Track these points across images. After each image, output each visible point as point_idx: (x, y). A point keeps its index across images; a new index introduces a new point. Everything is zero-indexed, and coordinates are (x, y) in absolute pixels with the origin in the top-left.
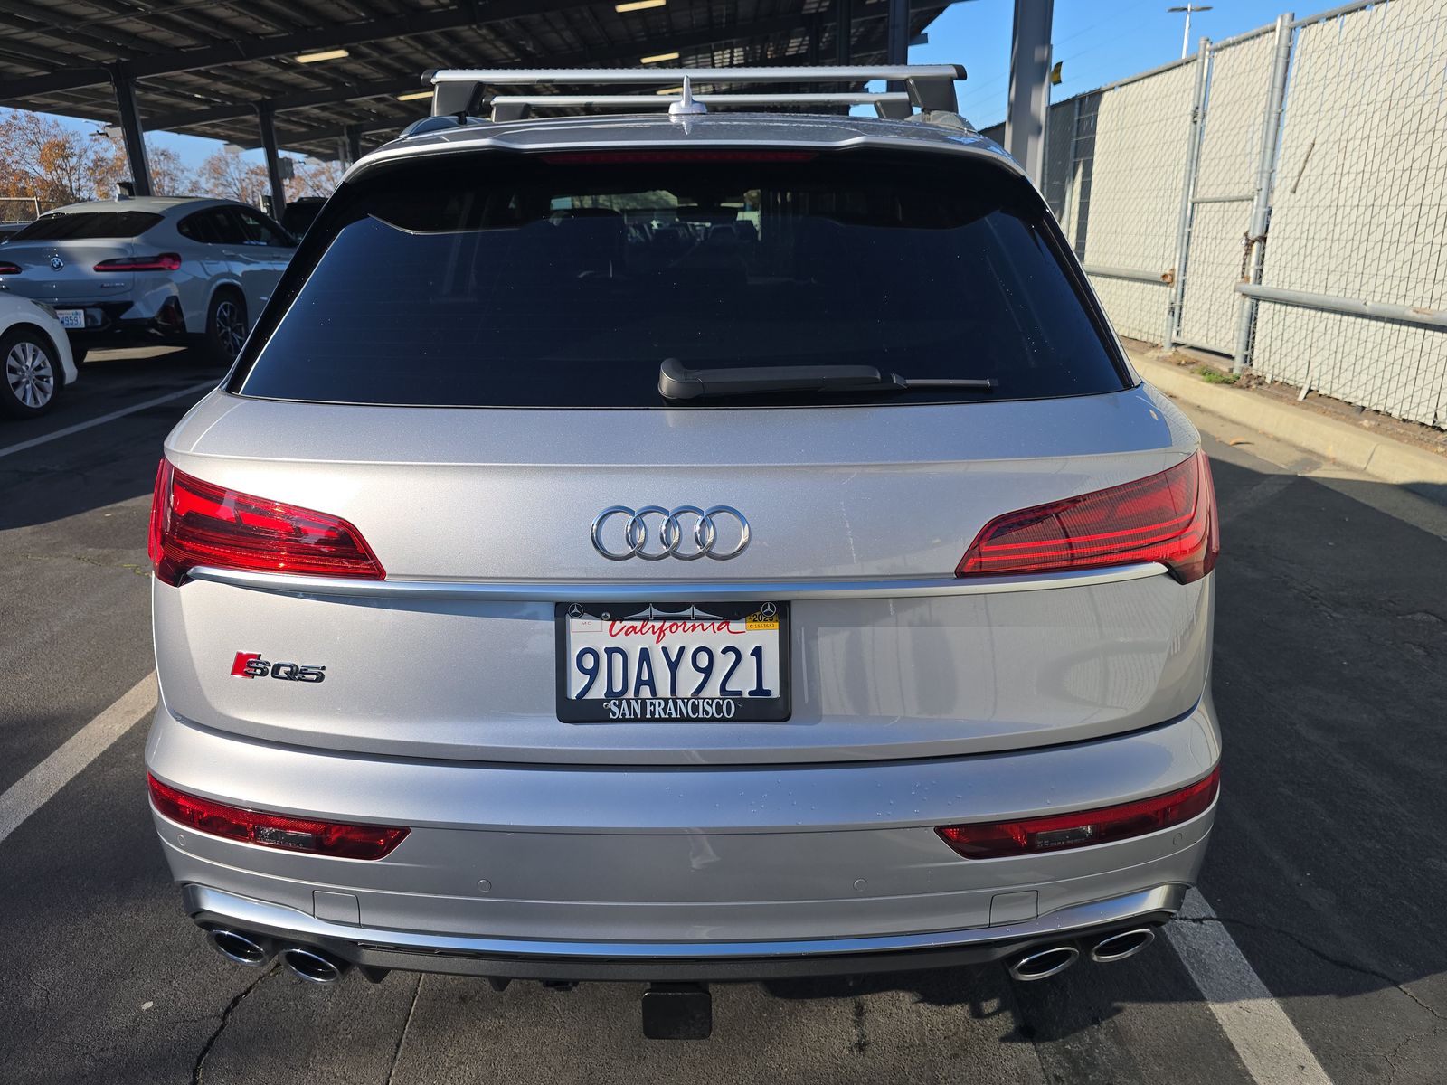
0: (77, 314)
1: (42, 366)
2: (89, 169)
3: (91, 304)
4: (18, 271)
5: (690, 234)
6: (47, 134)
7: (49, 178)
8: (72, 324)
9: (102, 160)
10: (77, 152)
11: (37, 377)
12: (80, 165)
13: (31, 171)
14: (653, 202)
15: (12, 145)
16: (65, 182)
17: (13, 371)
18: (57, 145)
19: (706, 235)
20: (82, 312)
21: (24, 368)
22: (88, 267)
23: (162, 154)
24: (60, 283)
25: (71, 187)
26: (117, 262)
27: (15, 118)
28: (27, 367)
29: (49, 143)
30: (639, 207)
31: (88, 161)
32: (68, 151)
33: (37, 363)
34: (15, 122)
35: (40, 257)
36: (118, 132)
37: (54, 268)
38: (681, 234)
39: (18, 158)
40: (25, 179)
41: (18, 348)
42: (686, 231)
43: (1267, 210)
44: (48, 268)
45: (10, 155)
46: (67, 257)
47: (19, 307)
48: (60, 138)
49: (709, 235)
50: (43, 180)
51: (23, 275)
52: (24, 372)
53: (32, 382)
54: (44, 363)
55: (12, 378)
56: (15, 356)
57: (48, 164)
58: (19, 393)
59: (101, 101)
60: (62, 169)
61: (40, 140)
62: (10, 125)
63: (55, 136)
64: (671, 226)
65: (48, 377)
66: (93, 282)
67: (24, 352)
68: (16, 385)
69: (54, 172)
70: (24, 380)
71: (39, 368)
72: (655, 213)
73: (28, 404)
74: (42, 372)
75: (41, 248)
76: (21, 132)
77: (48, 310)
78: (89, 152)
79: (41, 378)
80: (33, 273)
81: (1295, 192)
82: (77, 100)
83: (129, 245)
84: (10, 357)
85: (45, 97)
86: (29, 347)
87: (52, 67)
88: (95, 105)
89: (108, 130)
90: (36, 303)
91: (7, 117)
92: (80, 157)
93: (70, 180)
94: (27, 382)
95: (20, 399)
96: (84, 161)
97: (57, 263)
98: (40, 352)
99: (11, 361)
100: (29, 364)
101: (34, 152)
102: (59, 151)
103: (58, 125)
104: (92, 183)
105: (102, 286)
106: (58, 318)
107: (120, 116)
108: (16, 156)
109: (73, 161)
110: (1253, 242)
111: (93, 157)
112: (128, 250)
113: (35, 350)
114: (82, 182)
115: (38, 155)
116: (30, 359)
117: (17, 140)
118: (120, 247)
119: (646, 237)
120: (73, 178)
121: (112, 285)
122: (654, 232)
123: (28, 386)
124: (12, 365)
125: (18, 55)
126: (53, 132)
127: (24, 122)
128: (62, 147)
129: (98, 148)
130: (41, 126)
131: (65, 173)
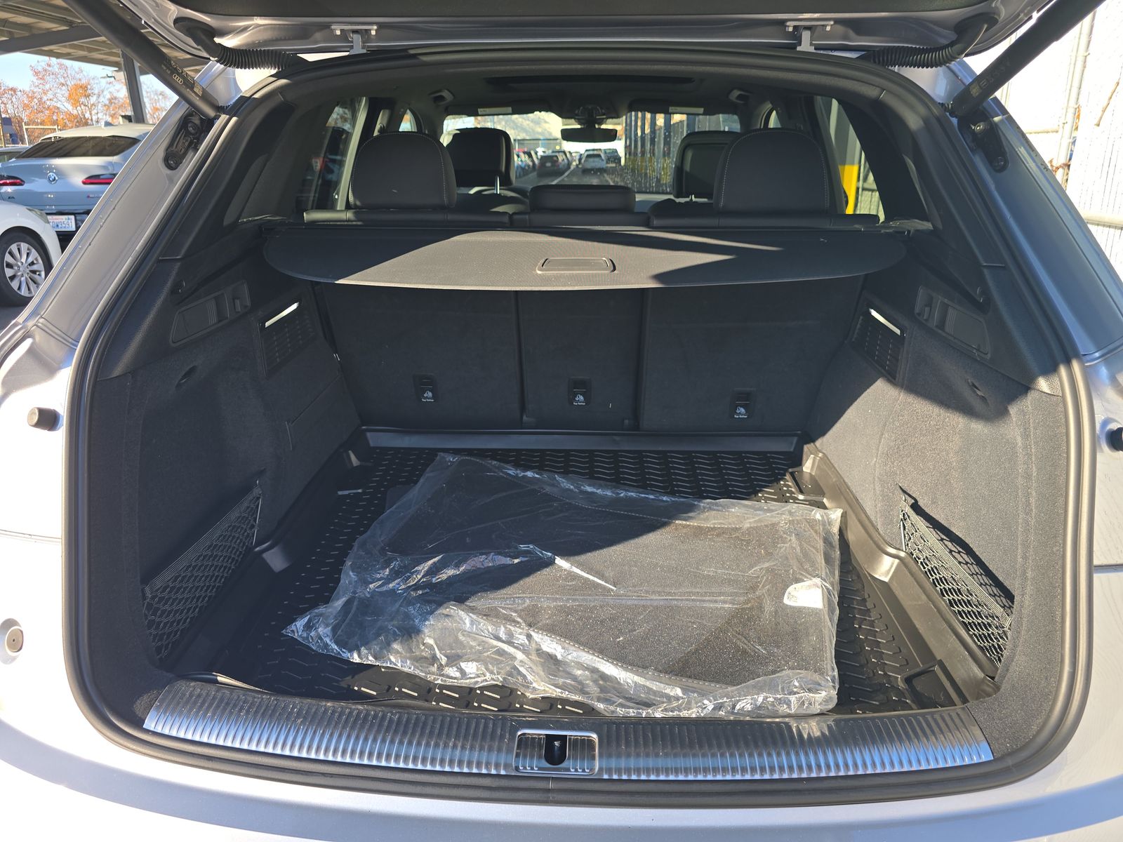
0: (69, 219)
1: (35, 262)
2: (105, 105)
3: (82, 211)
4: (21, 183)
5: (568, 159)
6: (74, 78)
7: (75, 112)
8: (65, 227)
9: (116, 98)
10: (96, 92)
11: (31, 271)
12: (99, 102)
13: (62, 107)
14: (538, 133)
15: (47, 87)
16: (87, 115)
17: (10, 266)
18: (81, 87)
19: (580, 160)
20: (73, 217)
21: (20, 264)
22: (77, 180)
23: (160, 94)
24: (55, 193)
25: (92, 120)
26: (101, 177)
27: (49, 65)
28: (22, 263)
29: (75, 85)
30: (528, 138)
31: (104, 100)
32: (89, 92)
33: (30, 260)
34: (50, 69)
35: (41, 172)
36: (121, 76)
37: (50, 181)
38: (560, 159)
39: (51, 97)
40: (57, 113)
41: (14, 247)
42: (564, 157)
43: (1071, 140)
44: (45, 181)
45: (45, 93)
46: (60, 173)
47: (18, 215)
48: (84, 81)
49: (583, 161)
50: (71, 114)
51: (26, 187)
52: (19, 267)
53: (26, 275)
54: (36, 259)
55: (9, 272)
56: (11, 254)
57: (76, 103)
58: (15, 285)
59: (108, 51)
60: (85, 105)
61: (68, 83)
62: (45, 70)
63: (80, 80)
64: (553, 152)
65: (40, 271)
66: (81, 193)
67: (19, 250)
68: (12, 278)
69: (79, 108)
70: (19, 274)
71: (32, 263)
72: (540, 142)
73: (22, 294)
74: (35, 267)
75: (43, 165)
76: (54, 76)
77: (41, 215)
78: (105, 93)
79: (34, 272)
80: (35, 185)
81: (1098, 125)
82: (90, 50)
83: (110, 163)
84: (7, 254)
85: (65, 47)
86: (24, 246)
87: (70, 24)
88: (105, 54)
89: (114, 74)
90: (30, 210)
91: (43, 64)
92: (99, 96)
93: (91, 114)
94: (22, 275)
95: (16, 289)
96: (101, 99)
97: (53, 177)
98: (33, 250)
99: (8, 258)
100: (23, 260)
101: (64, 92)
102: (81, 92)
103: (82, 71)
104: (108, 117)
105: (88, 197)
106: (49, 223)
107: (122, 63)
108: (50, 95)
109: (93, 99)
110: (1058, 168)
111: (108, 96)
112: (110, 167)
113: (28, 249)
114: (100, 115)
115: (67, 95)
116: (24, 256)
117: (51, 83)
118: (103, 164)
119: (533, 161)
120: (93, 112)
121: (96, 195)
122: (539, 157)
123: (23, 279)
124: (9, 261)
125: (42, 13)
126: (78, 76)
127: (56, 69)
128: (84, 88)
129: (112, 89)
130: (69, 72)
131: (87, 108)
